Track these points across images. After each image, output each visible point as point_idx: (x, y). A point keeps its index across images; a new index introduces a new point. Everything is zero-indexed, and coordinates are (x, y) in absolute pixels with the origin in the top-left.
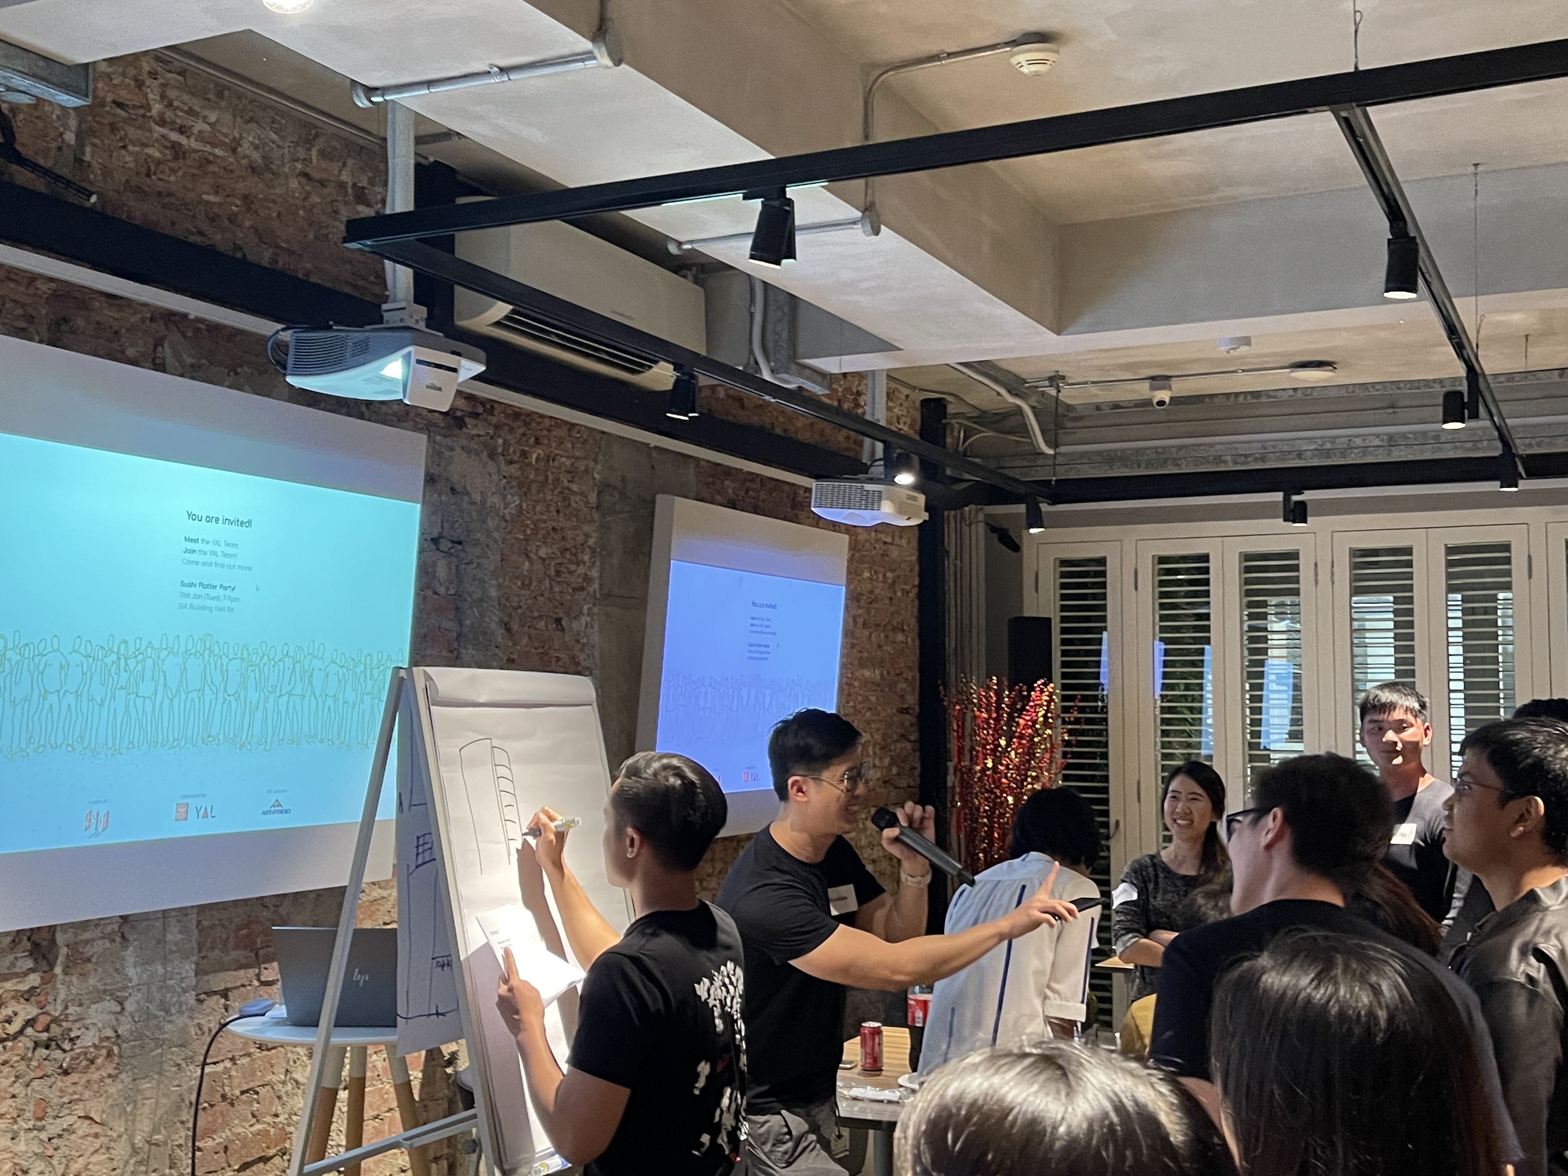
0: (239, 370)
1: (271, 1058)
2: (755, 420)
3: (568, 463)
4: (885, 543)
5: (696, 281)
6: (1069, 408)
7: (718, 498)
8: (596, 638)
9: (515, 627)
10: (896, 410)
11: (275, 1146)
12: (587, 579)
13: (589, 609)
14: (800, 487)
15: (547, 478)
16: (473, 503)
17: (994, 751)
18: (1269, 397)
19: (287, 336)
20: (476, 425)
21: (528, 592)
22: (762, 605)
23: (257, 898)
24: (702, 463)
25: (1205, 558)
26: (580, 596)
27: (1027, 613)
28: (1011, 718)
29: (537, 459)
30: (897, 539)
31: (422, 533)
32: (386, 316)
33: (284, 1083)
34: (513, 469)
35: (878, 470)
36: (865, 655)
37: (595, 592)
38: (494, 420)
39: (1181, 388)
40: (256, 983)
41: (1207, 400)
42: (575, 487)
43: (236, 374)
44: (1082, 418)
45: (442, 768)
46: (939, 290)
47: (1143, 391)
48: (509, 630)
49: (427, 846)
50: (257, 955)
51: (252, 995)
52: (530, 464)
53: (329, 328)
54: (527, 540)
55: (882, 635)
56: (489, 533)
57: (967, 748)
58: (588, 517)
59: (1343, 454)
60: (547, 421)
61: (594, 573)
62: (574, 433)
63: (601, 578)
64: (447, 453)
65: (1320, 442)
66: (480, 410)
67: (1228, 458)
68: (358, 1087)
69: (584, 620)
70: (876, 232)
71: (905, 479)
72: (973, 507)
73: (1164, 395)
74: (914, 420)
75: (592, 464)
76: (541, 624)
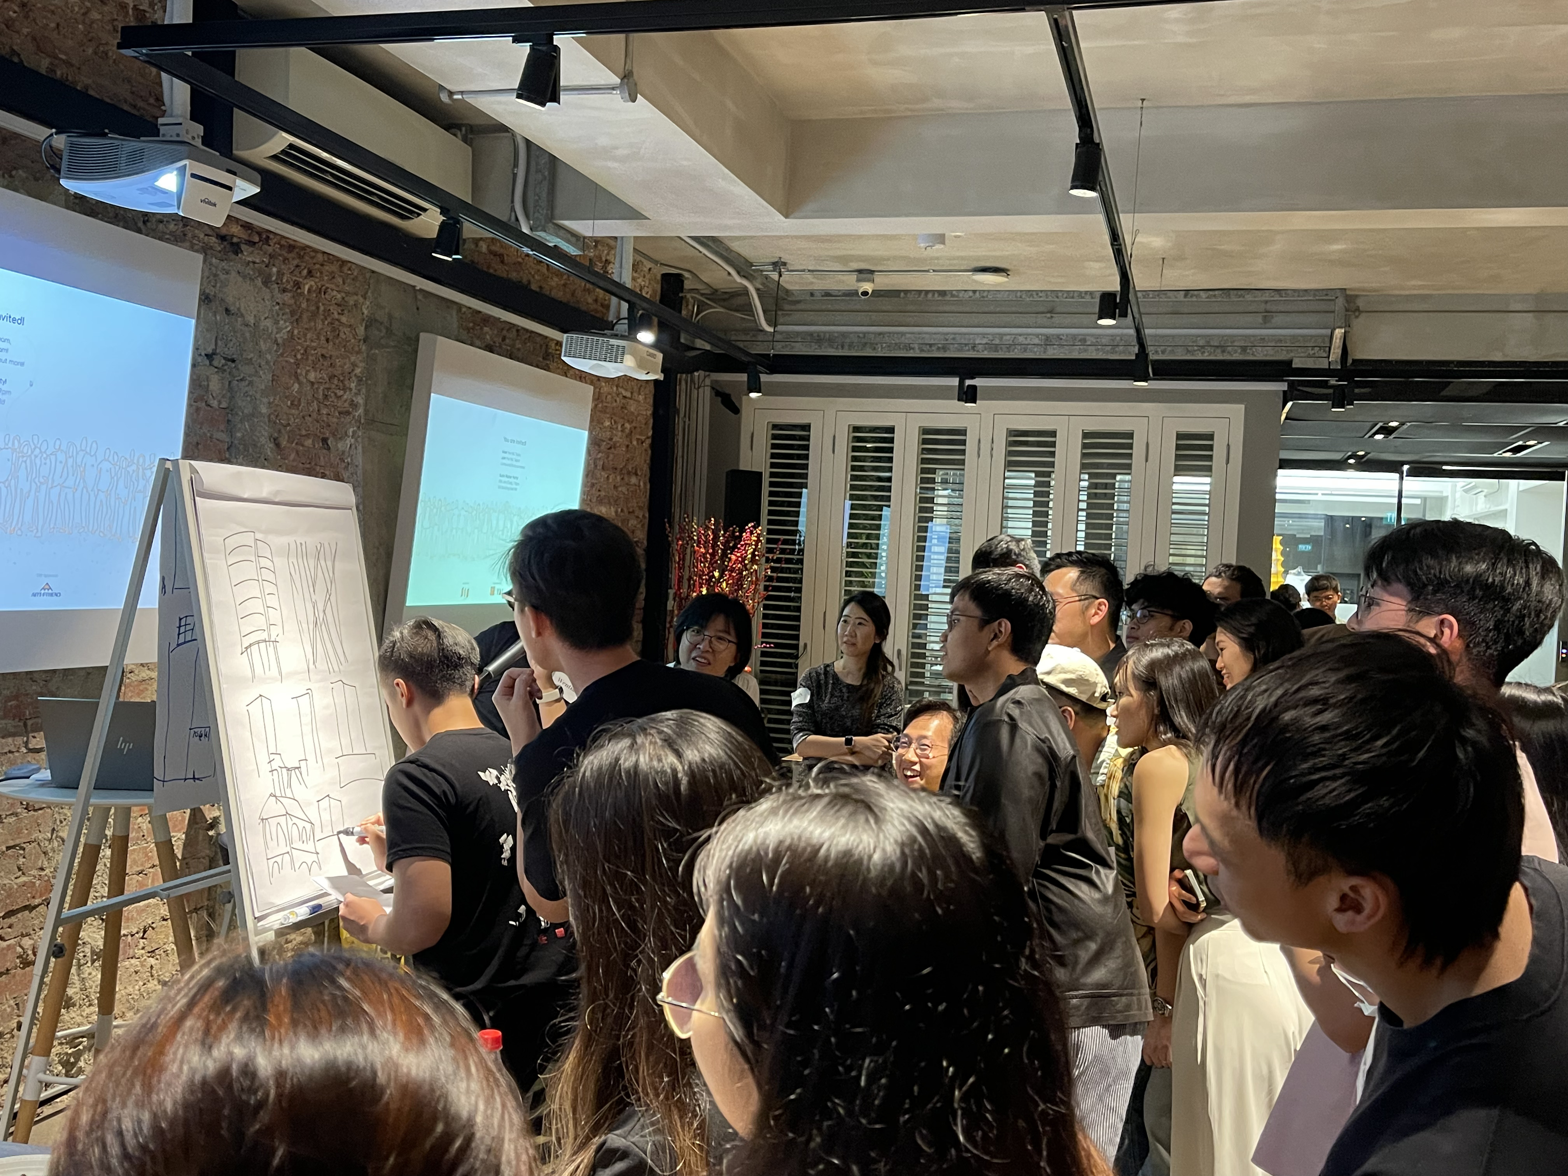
0: (14, 173)
1: (38, 818)
2: (514, 276)
3: (339, 296)
4: (625, 397)
5: (465, 140)
6: (787, 291)
7: (478, 343)
8: (359, 460)
9: (284, 443)
10: (639, 281)
11: (41, 896)
12: (354, 405)
13: (354, 432)
14: (552, 340)
15: (318, 308)
16: (247, 325)
17: (709, 581)
18: (953, 296)
19: (60, 141)
20: (252, 253)
21: (297, 412)
22: (513, 441)
23: (27, 673)
24: (464, 310)
25: (891, 430)
26: (348, 419)
27: (742, 467)
28: (724, 555)
29: (309, 291)
30: (635, 394)
31: (196, 349)
32: (162, 130)
33: (50, 840)
34: (287, 297)
35: (622, 327)
36: (603, 493)
37: (359, 416)
38: (270, 250)
39: (882, 282)
40: (24, 750)
41: (902, 294)
42: (344, 319)
43: (11, 176)
44: (799, 302)
45: (205, 554)
46: (685, 163)
47: (850, 282)
48: (278, 445)
49: (188, 627)
50: (25, 725)
51: (19, 761)
52: (302, 294)
53: (105, 135)
54: (298, 365)
55: (619, 478)
56: (260, 354)
57: (686, 577)
58: (357, 349)
59: (1009, 347)
60: (320, 256)
61: (360, 400)
62: (345, 269)
63: (366, 404)
64: (223, 277)
65: (991, 337)
66: (256, 239)
67: (916, 346)
68: (121, 845)
69: (349, 441)
70: (634, 100)
71: (646, 337)
72: (702, 373)
73: (868, 287)
74: (654, 291)
75: (361, 300)
76: (309, 442)
